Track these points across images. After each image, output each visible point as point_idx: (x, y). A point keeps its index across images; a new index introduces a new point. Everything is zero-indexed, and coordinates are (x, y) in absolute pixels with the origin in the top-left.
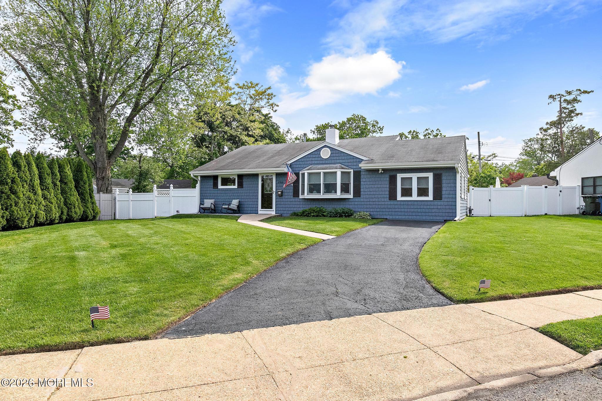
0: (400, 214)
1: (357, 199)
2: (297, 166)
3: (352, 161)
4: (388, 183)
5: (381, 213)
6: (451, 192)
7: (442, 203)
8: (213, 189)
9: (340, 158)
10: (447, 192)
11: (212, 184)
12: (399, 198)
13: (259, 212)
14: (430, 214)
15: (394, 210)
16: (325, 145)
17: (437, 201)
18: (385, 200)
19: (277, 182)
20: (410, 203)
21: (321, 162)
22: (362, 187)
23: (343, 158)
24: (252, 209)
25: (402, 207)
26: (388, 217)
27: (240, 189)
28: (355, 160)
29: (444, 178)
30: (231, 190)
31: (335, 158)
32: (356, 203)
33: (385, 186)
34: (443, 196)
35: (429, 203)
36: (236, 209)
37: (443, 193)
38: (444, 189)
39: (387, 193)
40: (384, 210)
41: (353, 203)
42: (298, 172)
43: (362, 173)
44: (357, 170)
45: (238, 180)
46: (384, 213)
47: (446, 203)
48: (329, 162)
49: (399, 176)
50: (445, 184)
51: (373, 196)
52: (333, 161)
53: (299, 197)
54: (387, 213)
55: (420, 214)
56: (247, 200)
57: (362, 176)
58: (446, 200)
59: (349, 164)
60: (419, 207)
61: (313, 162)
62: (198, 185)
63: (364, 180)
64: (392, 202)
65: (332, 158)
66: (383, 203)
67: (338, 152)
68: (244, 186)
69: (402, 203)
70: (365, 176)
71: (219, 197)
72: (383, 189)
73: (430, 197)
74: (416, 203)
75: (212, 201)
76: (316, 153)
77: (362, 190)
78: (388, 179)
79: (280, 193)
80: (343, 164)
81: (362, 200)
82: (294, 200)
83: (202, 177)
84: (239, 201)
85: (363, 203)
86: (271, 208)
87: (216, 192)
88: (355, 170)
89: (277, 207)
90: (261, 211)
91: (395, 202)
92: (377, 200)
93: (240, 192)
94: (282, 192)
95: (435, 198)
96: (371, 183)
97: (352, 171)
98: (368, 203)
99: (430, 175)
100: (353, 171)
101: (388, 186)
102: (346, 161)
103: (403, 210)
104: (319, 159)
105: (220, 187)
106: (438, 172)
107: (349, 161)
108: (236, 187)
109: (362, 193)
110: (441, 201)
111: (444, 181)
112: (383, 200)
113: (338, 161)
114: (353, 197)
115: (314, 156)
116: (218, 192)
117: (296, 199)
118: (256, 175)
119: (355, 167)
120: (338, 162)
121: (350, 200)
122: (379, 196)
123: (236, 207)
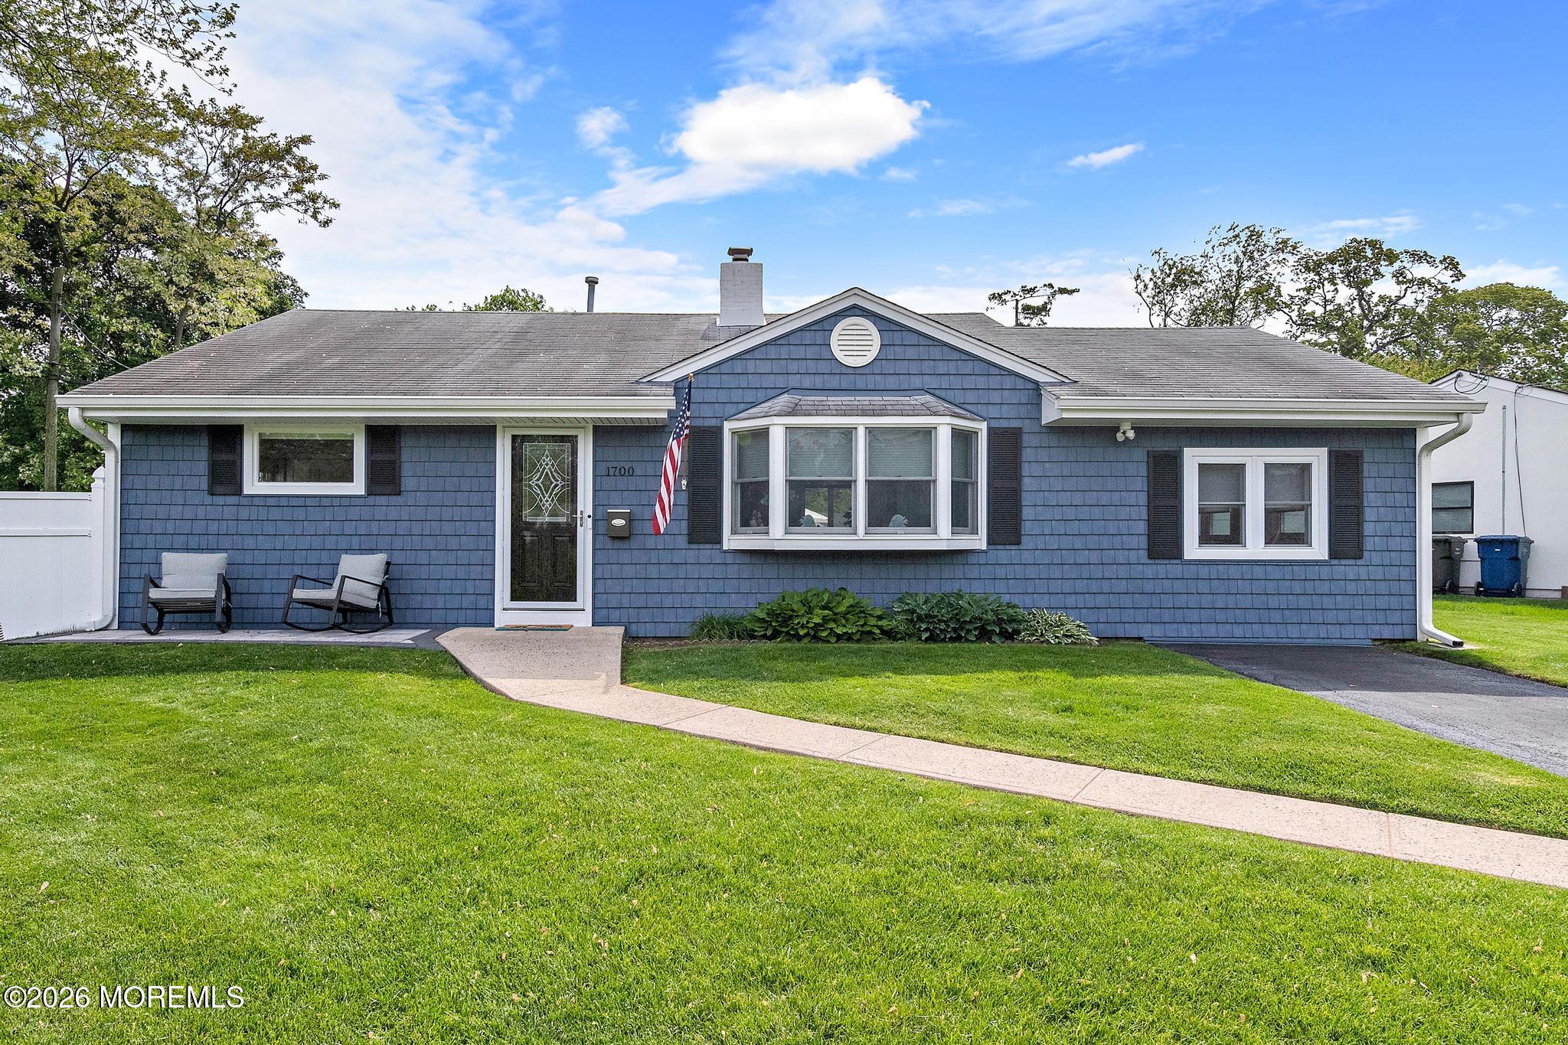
0: (1194, 616)
1: (1004, 554)
2: (710, 396)
3: (982, 382)
4: (1141, 484)
5: (1114, 615)
6: (1396, 529)
7: (1363, 573)
8: (208, 499)
9: (927, 367)
10: (1381, 528)
11: (203, 467)
12: (1193, 549)
13: (501, 619)
14: (1318, 617)
15: (1168, 601)
16: (855, 307)
17: (1343, 562)
18: (1133, 556)
19: (602, 471)
20: (1234, 572)
21: (834, 382)
22: (1027, 499)
23: (942, 368)
24: (455, 602)
25: (1203, 586)
26: (1145, 631)
27: (382, 500)
28: (995, 382)
29: (1368, 469)
30: (325, 502)
31: (902, 367)
32: (1001, 572)
33: (1132, 498)
34: (1368, 544)
35: (1312, 572)
36: (373, 604)
37: (1368, 529)
38: (1369, 514)
39: (1141, 527)
40: (1127, 601)
41: (986, 572)
42: (713, 422)
43: (1025, 437)
44: (1004, 424)
45: (371, 450)
46: (1128, 615)
47: (1378, 573)
48: (871, 382)
49: (1193, 458)
50: (1372, 495)
51: (1079, 543)
52: (892, 382)
53: (719, 541)
54: (1140, 616)
55: (1276, 616)
56: (423, 557)
57: (1027, 454)
58: (1376, 559)
59: (971, 397)
60: (1271, 587)
61: (794, 381)
62: (106, 477)
63: (1036, 470)
64: (1162, 568)
65: (889, 367)
66: (1122, 571)
67: (914, 339)
68: (408, 483)
69: (1204, 572)
70: (1043, 455)
71: (250, 542)
72: (1123, 513)
73: (1318, 548)
74: (1259, 571)
75: (215, 562)
76: (808, 338)
77: (1027, 513)
78: (1143, 470)
79: (619, 522)
80: (942, 394)
81: (1027, 557)
82: (691, 556)
83: (129, 429)
84: (388, 564)
85: (1031, 572)
86: (571, 596)
87: (230, 511)
88: (995, 424)
89: (600, 589)
90: (507, 612)
91: (1173, 568)
92: (1094, 557)
93: (379, 513)
94: (630, 518)
95: (1336, 551)
96: (1071, 483)
97: (983, 427)
98: (1056, 572)
99: (1317, 458)
100: (990, 429)
101: (1143, 499)
102: (956, 382)
103: (1206, 601)
104: (823, 367)
105: (253, 484)
106: (1347, 445)
107: (969, 382)
108: (357, 486)
109: (1027, 527)
110: (1359, 562)
111: (1368, 485)
112: (1121, 557)
113: (916, 382)
114: (989, 543)
115: (799, 352)
116: (244, 513)
117: (706, 552)
118: (483, 432)
119: (994, 412)
120: (920, 386)
121: (973, 559)
122: (1106, 542)
123: (375, 594)
